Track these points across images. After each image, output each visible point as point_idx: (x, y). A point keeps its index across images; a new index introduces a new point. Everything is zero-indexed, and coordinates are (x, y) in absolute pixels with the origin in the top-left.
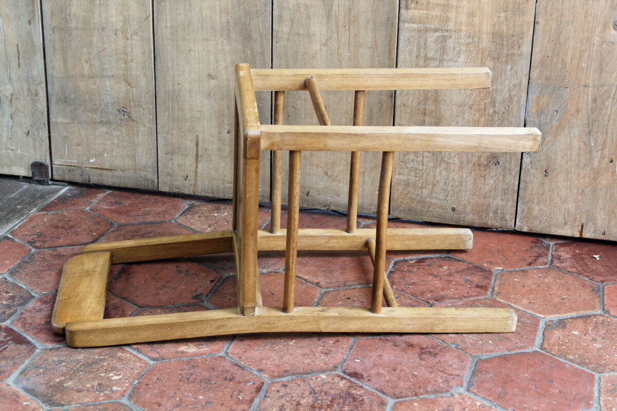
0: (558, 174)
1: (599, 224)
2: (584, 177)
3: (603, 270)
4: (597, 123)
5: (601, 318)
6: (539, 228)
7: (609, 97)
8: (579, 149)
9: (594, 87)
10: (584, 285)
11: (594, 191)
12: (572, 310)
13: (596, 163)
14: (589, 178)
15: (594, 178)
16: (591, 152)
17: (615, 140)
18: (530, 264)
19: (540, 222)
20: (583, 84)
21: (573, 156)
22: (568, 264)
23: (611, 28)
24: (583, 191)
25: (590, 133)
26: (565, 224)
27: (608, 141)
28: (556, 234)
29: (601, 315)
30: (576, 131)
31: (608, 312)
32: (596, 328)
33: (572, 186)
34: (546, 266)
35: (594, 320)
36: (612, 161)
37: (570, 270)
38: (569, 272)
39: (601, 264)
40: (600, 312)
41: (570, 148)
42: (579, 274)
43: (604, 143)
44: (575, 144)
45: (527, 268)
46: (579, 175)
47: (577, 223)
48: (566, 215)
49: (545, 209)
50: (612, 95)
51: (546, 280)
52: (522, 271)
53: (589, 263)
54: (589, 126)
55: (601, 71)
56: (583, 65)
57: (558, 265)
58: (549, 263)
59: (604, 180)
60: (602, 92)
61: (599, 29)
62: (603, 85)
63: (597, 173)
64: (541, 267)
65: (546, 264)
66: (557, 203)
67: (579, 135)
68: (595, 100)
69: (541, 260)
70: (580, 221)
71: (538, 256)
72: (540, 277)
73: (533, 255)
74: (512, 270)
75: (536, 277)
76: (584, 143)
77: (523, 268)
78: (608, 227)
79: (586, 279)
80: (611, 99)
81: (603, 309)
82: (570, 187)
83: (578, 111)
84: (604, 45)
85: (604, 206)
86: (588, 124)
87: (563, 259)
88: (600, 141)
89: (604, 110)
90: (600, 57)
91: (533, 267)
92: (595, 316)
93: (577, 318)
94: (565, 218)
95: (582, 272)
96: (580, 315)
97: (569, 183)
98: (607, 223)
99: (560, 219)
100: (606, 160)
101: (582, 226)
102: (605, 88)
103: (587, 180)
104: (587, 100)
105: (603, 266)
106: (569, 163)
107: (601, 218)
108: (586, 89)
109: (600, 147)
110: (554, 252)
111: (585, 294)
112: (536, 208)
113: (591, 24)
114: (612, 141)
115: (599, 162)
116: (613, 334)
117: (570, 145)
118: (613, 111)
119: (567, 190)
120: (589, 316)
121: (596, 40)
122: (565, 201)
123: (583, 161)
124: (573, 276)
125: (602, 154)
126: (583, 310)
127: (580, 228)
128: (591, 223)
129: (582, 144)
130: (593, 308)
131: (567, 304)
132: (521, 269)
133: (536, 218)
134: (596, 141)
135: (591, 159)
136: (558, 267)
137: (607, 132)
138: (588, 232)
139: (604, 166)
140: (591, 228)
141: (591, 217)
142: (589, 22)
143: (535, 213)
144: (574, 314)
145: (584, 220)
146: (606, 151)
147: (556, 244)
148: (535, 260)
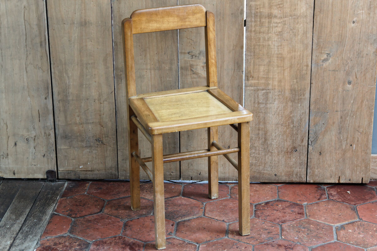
0: (326, 153)
1: (347, 176)
2: (339, 154)
3: (353, 199)
4: (343, 128)
5: (359, 223)
6: (318, 180)
7: (348, 116)
8: (336, 141)
9: (341, 111)
10: (347, 207)
11: (344, 160)
12: (345, 220)
13: (344, 147)
14: (341, 154)
15: (343, 154)
16: (341, 142)
17: (352, 135)
18: (319, 199)
19: (319, 177)
20: (335, 110)
21: (333, 145)
22: (336, 197)
23: (347, 84)
24: (339, 161)
25: (340, 133)
26: (331, 177)
27: (349, 136)
28: (327, 182)
29: (359, 221)
30: (334, 133)
31: (362, 219)
32: (358, 227)
33: (333, 159)
34: (327, 199)
35: (357, 224)
36: (351, 145)
37: (339, 200)
38: (338, 201)
39: (352, 196)
40: (358, 220)
41: (331, 140)
42: (343, 202)
43: (347, 137)
44: (334, 138)
45: (318, 201)
46: (336, 153)
47: (337, 176)
48: (331, 173)
49: (321, 171)
50: (349, 115)
51: (329, 207)
52: (317, 203)
53: (346, 196)
54: (339, 130)
55: (344, 104)
56: (335, 102)
57: (332, 198)
58: (327, 198)
59: (348, 155)
60: (345, 113)
61: (341, 85)
62: (345, 110)
63: (345, 152)
64: (324, 200)
65: (326, 198)
66: (326, 167)
67: (335, 134)
68: (341, 117)
69: (323, 196)
70: (338, 175)
71: (321, 195)
72: (326, 206)
73: (318, 194)
74: (311, 203)
75: (323, 205)
76: (338, 138)
77: (317, 202)
78: (352, 177)
79: (347, 204)
80: (349, 117)
81: (359, 218)
82: (332, 159)
83: (334, 123)
84: (344, 92)
85: (349, 167)
86: (339, 129)
87: (333, 195)
88: (345, 136)
89: (346, 122)
90: (342, 97)
91: (321, 201)
92: (356, 222)
93: (348, 224)
94: (331, 175)
95: (344, 200)
96: (350, 222)
97: (332, 158)
98: (351, 175)
99: (328, 175)
100: (349, 145)
101: (339, 178)
102: (346, 112)
103: (340, 155)
104: (338, 118)
105: (353, 197)
106: (331, 148)
107: (348, 173)
108: (337, 112)
109: (345, 139)
110: (328, 192)
111: (349, 212)
112: (317, 170)
113: (338, 82)
114: (351, 136)
115: (346, 146)
116: (367, 229)
117: (331, 139)
118: (350, 122)
119: (331, 161)
120: (354, 222)
121: (340, 89)
122: (330, 166)
123: (338, 147)
124: (341, 203)
125: (347, 142)
126: (350, 220)
127: (338, 178)
128: (343, 176)
129: (337, 138)
130: (354, 218)
131: (342, 218)
132: (315, 202)
133: (317, 175)
134: (343, 136)
135: (342, 145)
136: (332, 200)
137: (348, 132)
138: (342, 180)
139: (348, 148)
140: (343, 178)
141: (343, 173)
142: (337, 82)
143: (316, 173)
144: (347, 222)
145: (340, 175)
146: (349, 140)
147: (327, 188)
148: (321, 197)
